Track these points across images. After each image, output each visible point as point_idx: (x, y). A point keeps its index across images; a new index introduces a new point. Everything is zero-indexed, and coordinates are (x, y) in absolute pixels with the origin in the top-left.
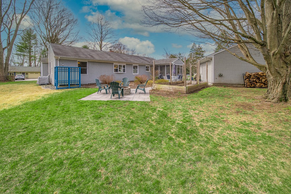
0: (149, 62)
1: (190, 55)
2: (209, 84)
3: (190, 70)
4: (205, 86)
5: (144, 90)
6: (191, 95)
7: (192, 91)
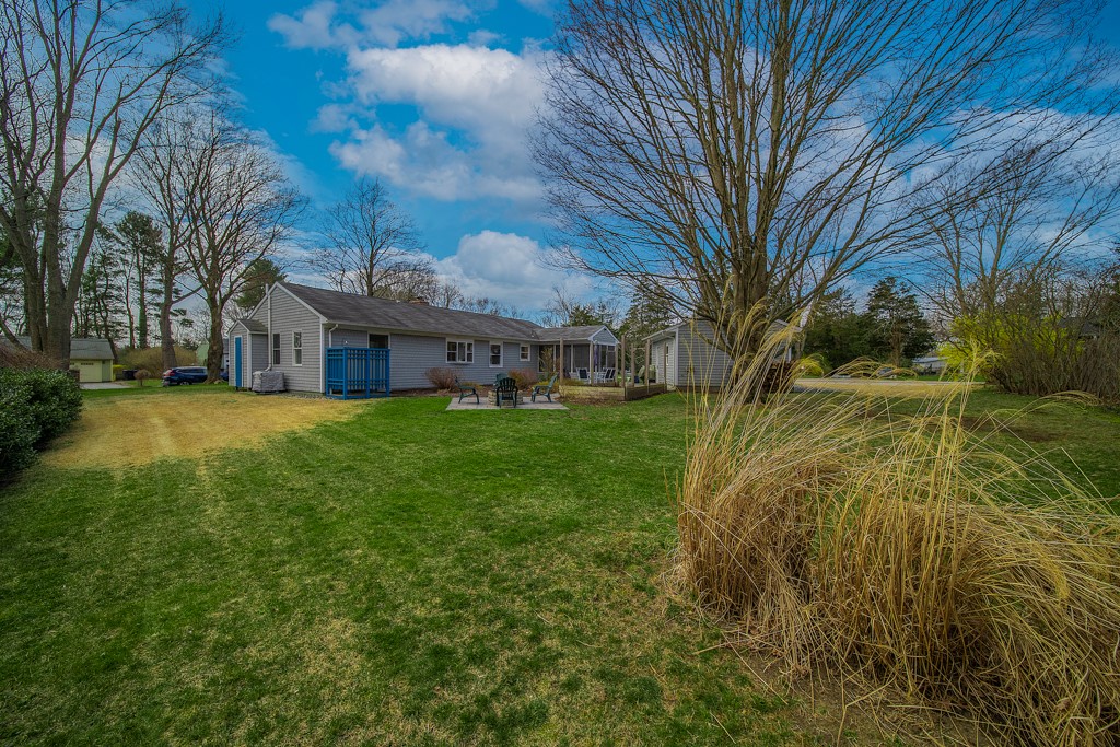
0: (529, 336)
1: (633, 311)
2: (669, 387)
3: (632, 357)
4: (662, 390)
5: (548, 397)
6: (633, 403)
7: (634, 396)
